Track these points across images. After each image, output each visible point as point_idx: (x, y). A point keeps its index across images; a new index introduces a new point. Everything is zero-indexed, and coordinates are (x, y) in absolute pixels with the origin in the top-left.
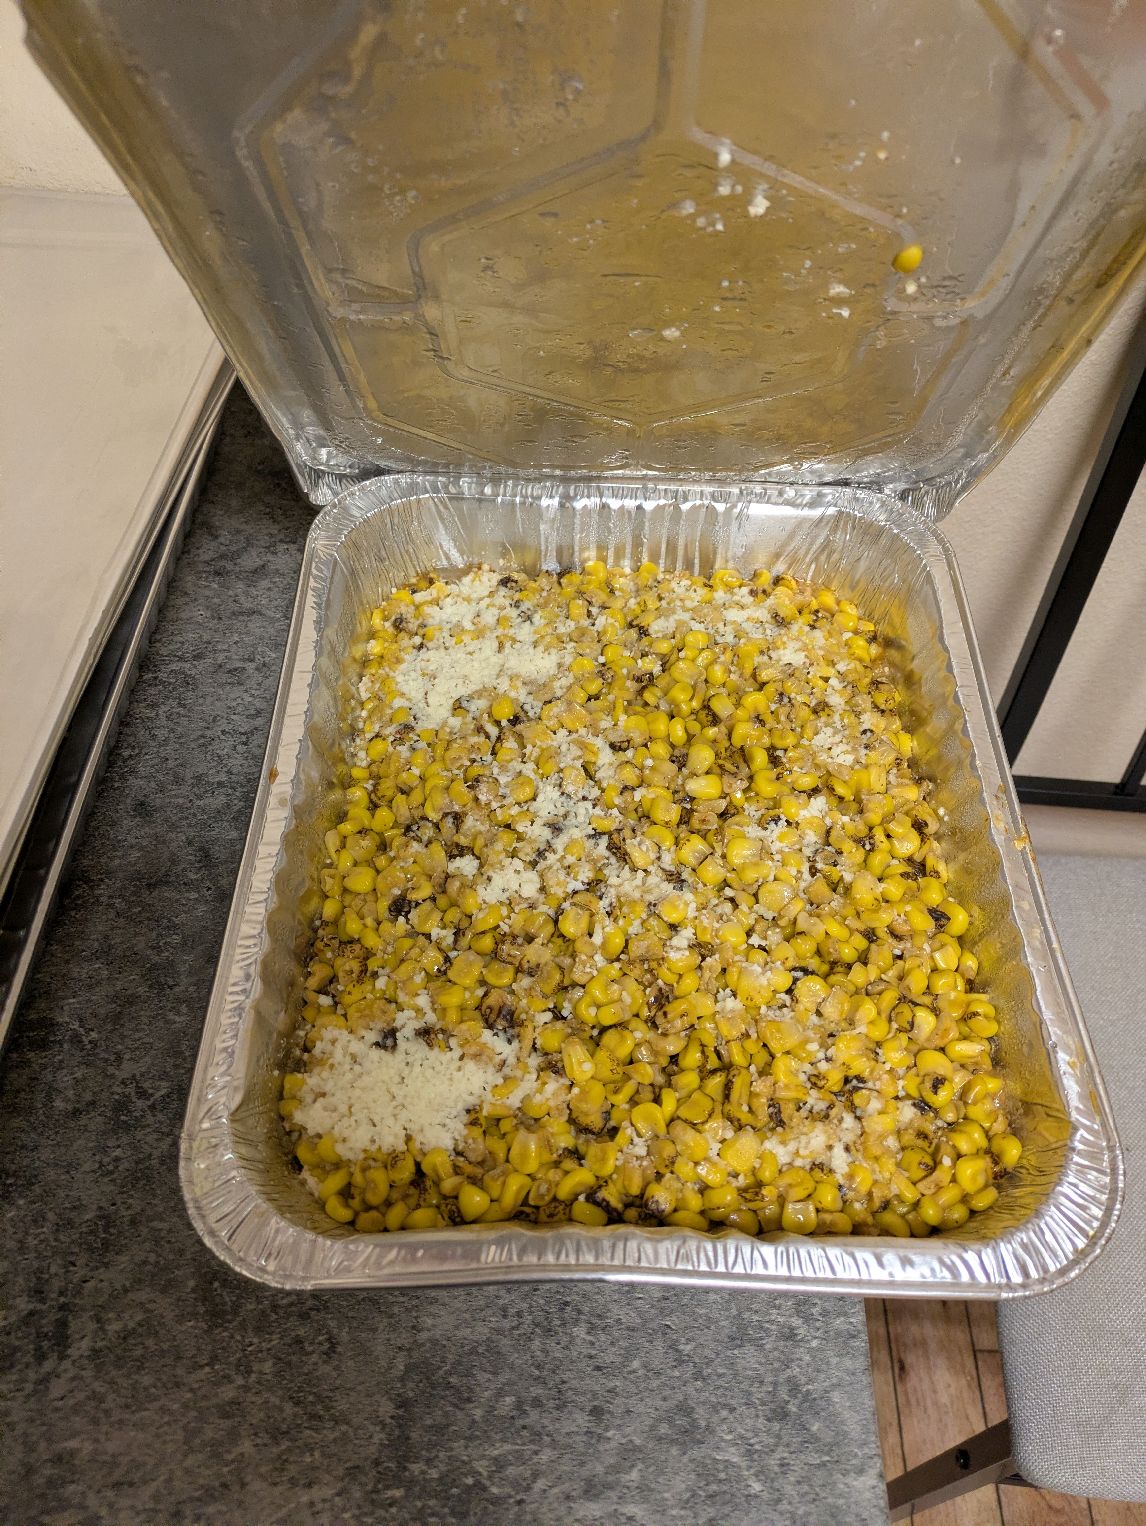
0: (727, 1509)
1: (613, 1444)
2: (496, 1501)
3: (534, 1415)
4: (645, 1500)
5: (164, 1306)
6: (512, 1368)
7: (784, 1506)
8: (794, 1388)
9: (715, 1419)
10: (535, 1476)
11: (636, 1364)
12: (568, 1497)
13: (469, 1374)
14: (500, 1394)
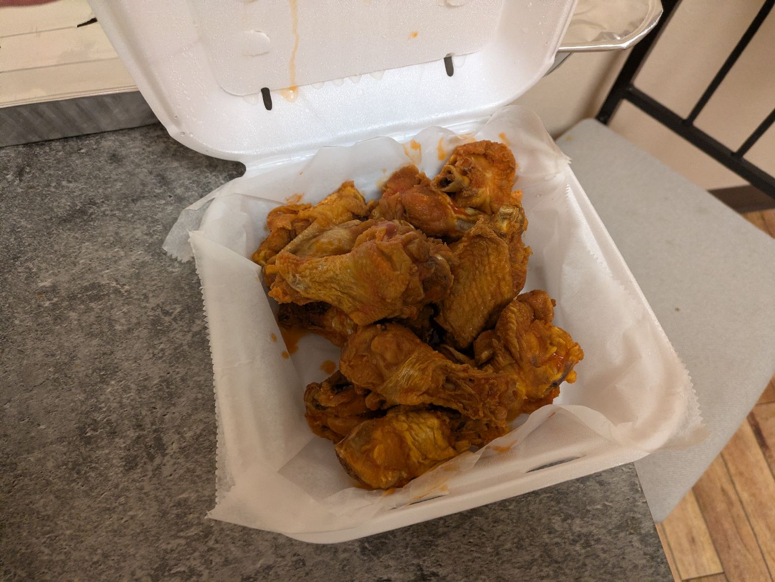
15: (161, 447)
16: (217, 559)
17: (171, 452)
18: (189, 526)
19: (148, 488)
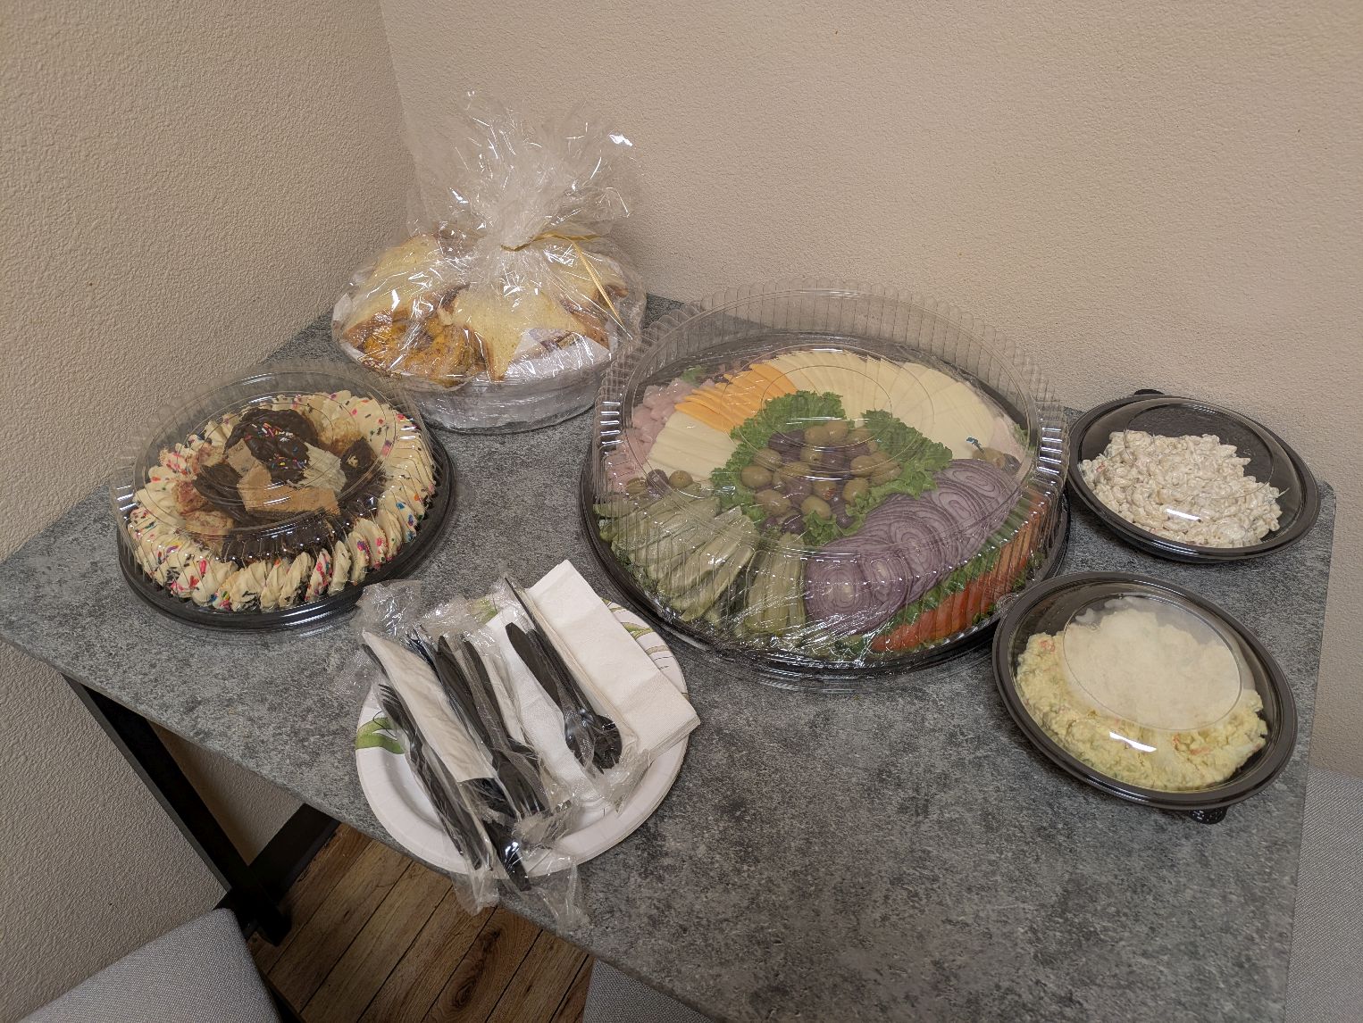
0: (1206, 987)
1: (1158, 943)
2: (1101, 940)
3: (1124, 919)
4: (1168, 968)
5: (967, 815)
6: (1116, 898)
7: (1234, 998)
8: (1249, 959)
9: (1207, 954)
10: (1121, 939)
11: (1174, 919)
12: (1134, 953)
13: (1096, 892)
14: (1109, 905)
15: (926, 812)
16: (934, 897)
17: (931, 819)
18: (925, 868)
19: (907, 830)
